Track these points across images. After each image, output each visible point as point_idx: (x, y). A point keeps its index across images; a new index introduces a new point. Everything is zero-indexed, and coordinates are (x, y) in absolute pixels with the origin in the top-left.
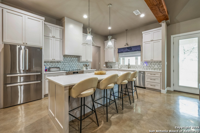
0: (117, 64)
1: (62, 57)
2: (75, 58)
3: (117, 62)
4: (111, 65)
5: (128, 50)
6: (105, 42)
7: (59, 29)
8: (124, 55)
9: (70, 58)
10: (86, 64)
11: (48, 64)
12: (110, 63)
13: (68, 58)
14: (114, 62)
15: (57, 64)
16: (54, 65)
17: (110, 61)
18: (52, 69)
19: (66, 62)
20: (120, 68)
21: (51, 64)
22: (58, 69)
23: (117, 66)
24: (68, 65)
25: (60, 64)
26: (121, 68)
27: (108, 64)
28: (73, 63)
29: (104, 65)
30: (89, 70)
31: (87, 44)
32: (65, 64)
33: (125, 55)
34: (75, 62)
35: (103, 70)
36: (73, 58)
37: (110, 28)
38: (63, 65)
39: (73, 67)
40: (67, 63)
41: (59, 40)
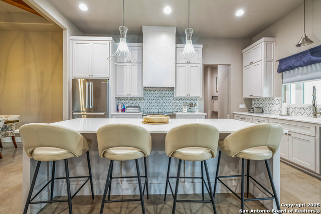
0: (277, 102)
1: (141, 90)
2: (167, 92)
3: (276, 99)
4: (261, 106)
5: (313, 58)
6: (244, 51)
7: (137, 48)
8: (299, 77)
9: (160, 92)
10: (192, 101)
11: (127, 101)
12: (258, 99)
13: (156, 92)
14: (269, 99)
15: (139, 101)
16: (134, 103)
17: (256, 95)
18: (128, 110)
19: (153, 98)
20: (284, 112)
21: (131, 101)
22: (137, 110)
23: (275, 107)
24: (156, 104)
25: (143, 101)
26: (288, 114)
27: (253, 102)
28: (165, 101)
29: (242, 106)
30: (197, 113)
31: (188, 63)
32: (150, 101)
33: (302, 74)
34: (167, 98)
35: (235, 115)
36: (164, 92)
37: (240, 13)
38: (148, 104)
39: (165, 108)
40: (154, 101)
41: (137, 64)
